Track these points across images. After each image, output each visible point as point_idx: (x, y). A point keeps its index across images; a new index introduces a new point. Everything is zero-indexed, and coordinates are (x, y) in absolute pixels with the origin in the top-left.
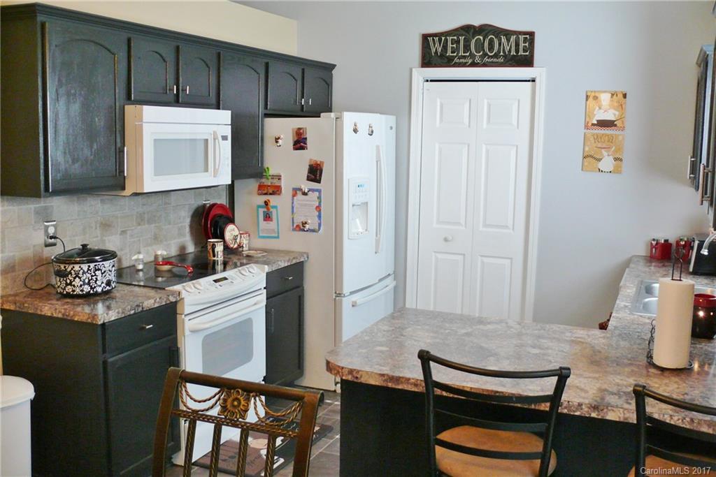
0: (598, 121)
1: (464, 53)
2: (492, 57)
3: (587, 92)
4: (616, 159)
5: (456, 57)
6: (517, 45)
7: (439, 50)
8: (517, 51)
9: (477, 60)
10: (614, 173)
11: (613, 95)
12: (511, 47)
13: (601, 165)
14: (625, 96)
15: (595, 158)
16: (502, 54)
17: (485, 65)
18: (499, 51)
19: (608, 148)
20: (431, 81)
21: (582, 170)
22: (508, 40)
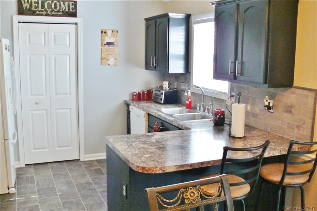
0: (107, 43)
1: (42, 9)
2: (56, 12)
3: (101, 30)
4: (115, 59)
5: (37, 10)
6: (69, 6)
7: (28, 6)
8: (69, 9)
9: (49, 13)
10: (115, 65)
11: (112, 31)
12: (66, 7)
13: (109, 62)
14: (117, 32)
15: (106, 59)
16: (61, 10)
17: (53, 15)
18: (60, 9)
19: (111, 55)
20: (22, 22)
21: (101, 64)
22: (64, 4)
